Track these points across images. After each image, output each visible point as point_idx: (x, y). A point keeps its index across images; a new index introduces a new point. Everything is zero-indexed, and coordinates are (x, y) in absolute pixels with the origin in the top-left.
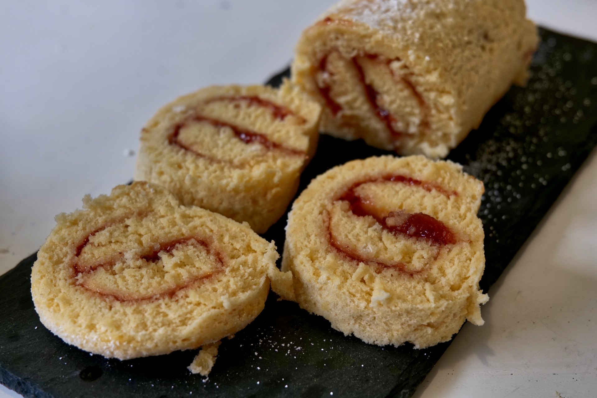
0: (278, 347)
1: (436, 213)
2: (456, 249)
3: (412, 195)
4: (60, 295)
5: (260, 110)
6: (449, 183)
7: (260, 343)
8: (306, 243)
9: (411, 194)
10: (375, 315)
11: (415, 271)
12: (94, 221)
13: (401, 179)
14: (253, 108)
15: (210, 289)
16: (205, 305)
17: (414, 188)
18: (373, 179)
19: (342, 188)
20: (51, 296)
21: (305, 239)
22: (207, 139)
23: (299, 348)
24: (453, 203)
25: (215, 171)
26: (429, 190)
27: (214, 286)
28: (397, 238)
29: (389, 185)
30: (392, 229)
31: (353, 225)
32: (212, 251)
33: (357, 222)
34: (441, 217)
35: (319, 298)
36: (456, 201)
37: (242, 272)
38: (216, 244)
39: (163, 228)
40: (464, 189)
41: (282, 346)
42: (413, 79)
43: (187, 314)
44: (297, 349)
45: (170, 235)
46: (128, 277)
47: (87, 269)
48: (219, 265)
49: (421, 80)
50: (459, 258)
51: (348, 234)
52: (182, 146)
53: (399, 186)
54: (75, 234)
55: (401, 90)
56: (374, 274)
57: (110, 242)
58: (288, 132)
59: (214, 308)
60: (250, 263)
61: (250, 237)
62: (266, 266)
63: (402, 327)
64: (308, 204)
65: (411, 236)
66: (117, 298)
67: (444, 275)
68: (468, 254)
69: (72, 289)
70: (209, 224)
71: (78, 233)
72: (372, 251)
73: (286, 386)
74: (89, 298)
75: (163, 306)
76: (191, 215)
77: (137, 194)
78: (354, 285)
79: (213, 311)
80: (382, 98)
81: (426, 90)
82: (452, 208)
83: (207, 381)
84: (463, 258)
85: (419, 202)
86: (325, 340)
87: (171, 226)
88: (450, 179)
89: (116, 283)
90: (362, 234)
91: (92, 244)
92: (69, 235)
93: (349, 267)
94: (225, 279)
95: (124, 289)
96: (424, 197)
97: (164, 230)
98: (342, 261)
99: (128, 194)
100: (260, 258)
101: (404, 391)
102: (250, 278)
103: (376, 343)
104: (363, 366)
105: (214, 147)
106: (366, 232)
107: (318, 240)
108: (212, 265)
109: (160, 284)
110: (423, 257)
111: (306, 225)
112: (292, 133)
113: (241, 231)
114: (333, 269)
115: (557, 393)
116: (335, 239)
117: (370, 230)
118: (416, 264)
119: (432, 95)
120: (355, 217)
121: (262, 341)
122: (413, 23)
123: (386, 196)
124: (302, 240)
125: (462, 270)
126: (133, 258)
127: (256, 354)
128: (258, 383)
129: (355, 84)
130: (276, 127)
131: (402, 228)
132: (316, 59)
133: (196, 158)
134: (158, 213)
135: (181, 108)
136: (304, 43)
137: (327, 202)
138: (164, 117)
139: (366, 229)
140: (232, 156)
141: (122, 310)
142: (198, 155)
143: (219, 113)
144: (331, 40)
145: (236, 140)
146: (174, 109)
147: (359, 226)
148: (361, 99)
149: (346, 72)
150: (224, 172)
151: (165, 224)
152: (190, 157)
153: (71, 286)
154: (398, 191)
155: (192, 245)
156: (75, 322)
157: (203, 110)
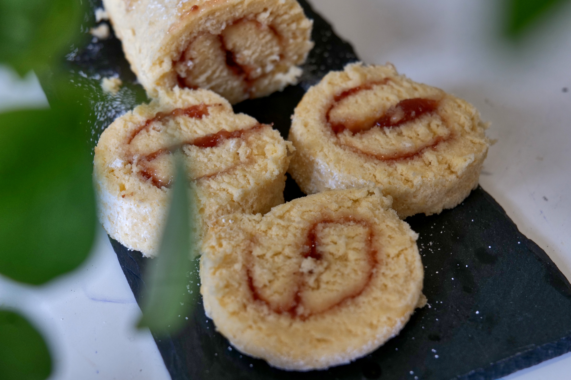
1: (399, 97)
2: (447, 108)
3: (368, 98)
4: (312, 332)
5: (180, 120)
6: (374, 77)
9: (366, 98)
10: (460, 181)
11: (450, 135)
12: (233, 273)
13: (346, 94)
15: (388, 239)
16: (404, 249)
17: (362, 93)
18: (330, 106)
19: (325, 126)
21: (364, 170)
23: (431, 243)
24: (397, 86)
25: (245, 176)
26: (370, 88)
27: (387, 235)
28: (409, 126)
29: (345, 102)
30: (398, 124)
31: (373, 139)
32: (341, 221)
33: (373, 136)
34: (406, 96)
36: (394, 82)
37: (380, 214)
38: (334, 215)
39: (285, 236)
40: (385, 74)
42: (278, 21)
43: (406, 264)
44: (431, 245)
45: (299, 236)
46: (332, 280)
48: (364, 224)
50: (456, 111)
51: (382, 146)
54: (239, 293)
55: (264, 38)
56: (439, 153)
58: (226, 120)
60: (372, 207)
61: (342, 194)
62: (381, 201)
64: (325, 150)
65: (414, 119)
66: (353, 297)
67: (463, 126)
68: (455, 104)
70: (305, 209)
71: (241, 289)
72: (411, 145)
73: (467, 266)
75: (388, 272)
76: (282, 214)
77: (225, 232)
78: (439, 169)
80: (242, 55)
81: (288, 25)
82: (400, 87)
83: (431, 305)
84: (457, 108)
85: (380, 99)
87: (287, 231)
88: (371, 74)
90: (388, 140)
91: (265, 286)
92: (236, 298)
93: (419, 163)
94: (383, 227)
95: (345, 288)
96: (375, 94)
97: (288, 236)
98: (409, 163)
99: (220, 238)
100: (371, 199)
102: (388, 215)
104: (472, 220)
105: (205, 165)
106: (388, 137)
108: (359, 227)
109: (355, 264)
110: (438, 125)
111: (349, 163)
112: (231, 119)
113: (331, 195)
114: (415, 170)
116: (380, 155)
117: (387, 134)
118: (442, 131)
119: (294, 26)
120: (367, 135)
123: (356, 110)
124: (364, 172)
128: (453, 279)
129: (216, 56)
130: (213, 122)
131: (406, 117)
132: (179, 53)
133: (213, 179)
134: (260, 232)
135: (116, 162)
136: (168, 44)
137: (334, 139)
138: (118, 178)
139: (384, 136)
140: (230, 159)
141: (371, 299)
142: (209, 177)
143: (156, 144)
144: (199, 25)
145: (208, 149)
146: (112, 166)
147: (378, 137)
148: (221, 67)
149: (210, 49)
150: (250, 172)
151: (281, 233)
152: (208, 182)
153: (307, 321)
154: (357, 102)
155: (324, 228)
156: (356, 335)
157: (137, 151)
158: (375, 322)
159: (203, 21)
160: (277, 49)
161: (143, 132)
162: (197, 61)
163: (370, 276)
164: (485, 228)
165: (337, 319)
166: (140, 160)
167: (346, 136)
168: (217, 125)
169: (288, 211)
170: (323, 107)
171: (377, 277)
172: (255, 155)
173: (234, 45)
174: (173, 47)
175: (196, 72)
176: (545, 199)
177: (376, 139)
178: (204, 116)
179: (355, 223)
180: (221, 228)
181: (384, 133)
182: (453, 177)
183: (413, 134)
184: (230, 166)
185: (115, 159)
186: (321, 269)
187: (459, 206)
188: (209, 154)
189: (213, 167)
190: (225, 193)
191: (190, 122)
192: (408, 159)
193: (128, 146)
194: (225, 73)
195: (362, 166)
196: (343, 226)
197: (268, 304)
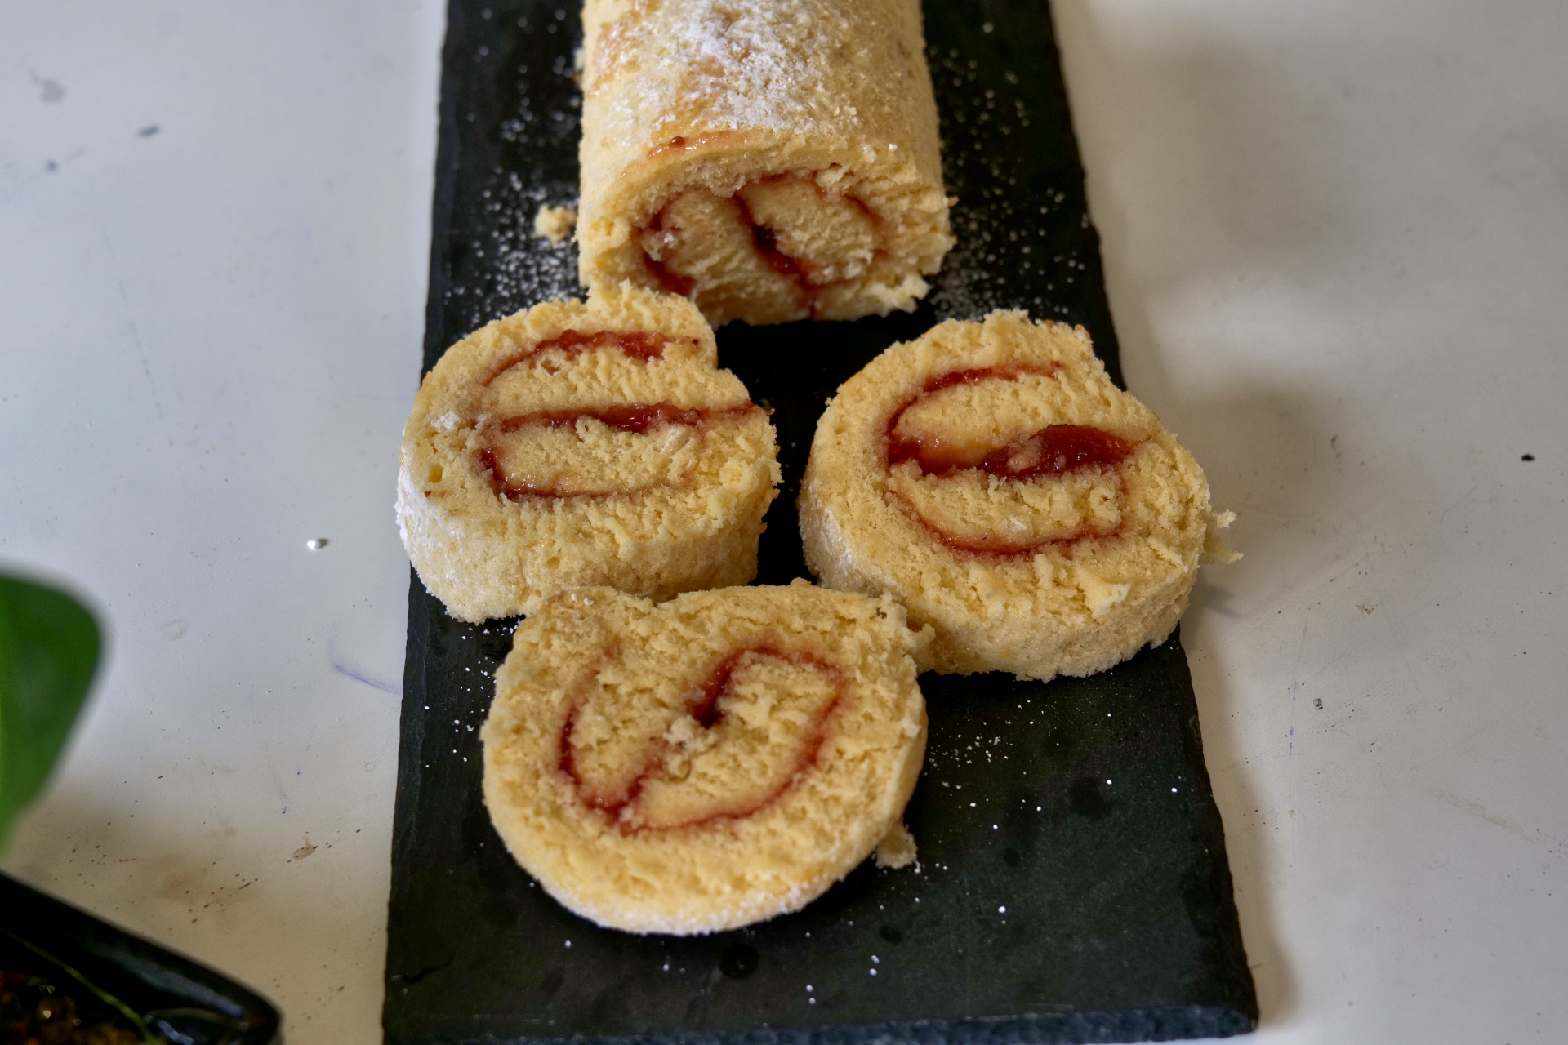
0: (966, 755)
1: (1059, 413)
2: (1144, 463)
3: (996, 399)
4: (629, 863)
5: (602, 355)
6: (1033, 352)
7: (935, 765)
8: (909, 565)
9: (992, 398)
10: (1100, 628)
11: (1117, 528)
12: (543, 707)
13: (955, 378)
14: (584, 359)
15: (861, 720)
16: (879, 749)
17: (990, 385)
18: (910, 399)
19: (877, 442)
20: (615, 873)
21: (904, 559)
22: (573, 460)
23: (997, 740)
24: (1070, 385)
25: (659, 514)
26: (1011, 377)
27: (863, 712)
28: (1041, 486)
29: (945, 396)
30: (1022, 476)
31: (955, 496)
32: (795, 657)
33: (959, 489)
34: (1075, 417)
35: (987, 644)
36: (1069, 377)
37: (876, 665)
38: (788, 641)
39: (673, 659)
40: (1062, 352)
41: (969, 750)
42: (867, 189)
43: (867, 780)
44: (996, 743)
45: (699, 665)
46: (712, 772)
47: (622, 795)
48: (833, 675)
49: (884, 185)
50: (1160, 475)
51: (965, 516)
52: (548, 495)
53: (961, 392)
54: (535, 748)
55: (836, 214)
56: (1068, 563)
57: (615, 729)
58: (690, 378)
59: (898, 747)
60: (871, 645)
61: (826, 601)
62: (896, 636)
63: (1145, 626)
64: (850, 495)
65: (1060, 472)
66: (734, 816)
67: (1158, 513)
68: (1167, 460)
69: (639, 842)
70: (740, 612)
71: (542, 742)
72: (1025, 528)
73: (1039, 809)
74: (685, 839)
75: (822, 788)
76: (692, 612)
77: (567, 619)
78: (1051, 596)
79: (903, 752)
80: (789, 237)
81: (890, 199)
82: (1075, 391)
84: (1164, 470)
85: (1019, 408)
86: (1020, 706)
87: (683, 649)
88: (1030, 345)
89: (701, 792)
90: (984, 505)
91: (589, 748)
92: (526, 755)
93: (1018, 572)
94: (866, 692)
95: (728, 795)
96: (1016, 393)
97: (680, 660)
98: (999, 567)
99: (553, 630)
100: (876, 627)
101: (1191, 721)
102: (893, 669)
103: (1100, 670)
104: (1109, 715)
105: (601, 469)
106: (987, 499)
107: (928, 551)
108: (820, 679)
109: (773, 754)
110: (1106, 499)
111: (883, 535)
112: (701, 379)
113: (804, 597)
114: (999, 587)
115: (1359, 607)
116: (951, 534)
117: (991, 491)
118: (1105, 514)
119: (904, 204)
120: (947, 484)
121: (933, 760)
122: (825, 87)
123: (958, 421)
124: (901, 563)
125: (1178, 490)
126: (695, 736)
127: (946, 784)
128: (995, 827)
129: (730, 233)
130: (662, 377)
131: (1042, 464)
132: (646, 215)
133: (598, 504)
134: (634, 637)
135: (447, 418)
136: (620, 196)
137: (878, 477)
138: (435, 451)
139: (982, 494)
140: (652, 470)
141: (763, 830)
142: (593, 496)
143: (533, 397)
144: (687, 175)
145: (622, 436)
146: (437, 425)
147: (967, 495)
148: (742, 254)
149: (713, 218)
150: (674, 507)
151: (670, 650)
152: (585, 507)
153: (630, 838)
154: (969, 403)
155: (753, 662)
156: (703, 892)
157: (494, 404)
158: (749, 877)
159: (693, 168)
160: (867, 239)
161: (523, 366)
162: (686, 235)
163: (785, 787)
164: (1126, 739)
165: (683, 851)
166: (488, 426)
167: (906, 475)
168: (668, 387)
169: (709, 608)
170: (894, 397)
171: (798, 790)
172: (701, 473)
173: (770, 218)
174: (633, 203)
175: (686, 253)
176: (1319, 704)
177: (961, 498)
178: (651, 359)
179: (816, 670)
180: (563, 609)
181: (986, 488)
182: (1080, 620)
183: (1041, 504)
184: (645, 482)
185: (448, 411)
186: (699, 745)
187: (1099, 675)
188: (619, 447)
189: (613, 477)
190: (606, 538)
191: (619, 365)
192: (1002, 557)
193: (480, 388)
194: (751, 265)
195: (904, 550)
196: (791, 669)
197: (578, 782)
